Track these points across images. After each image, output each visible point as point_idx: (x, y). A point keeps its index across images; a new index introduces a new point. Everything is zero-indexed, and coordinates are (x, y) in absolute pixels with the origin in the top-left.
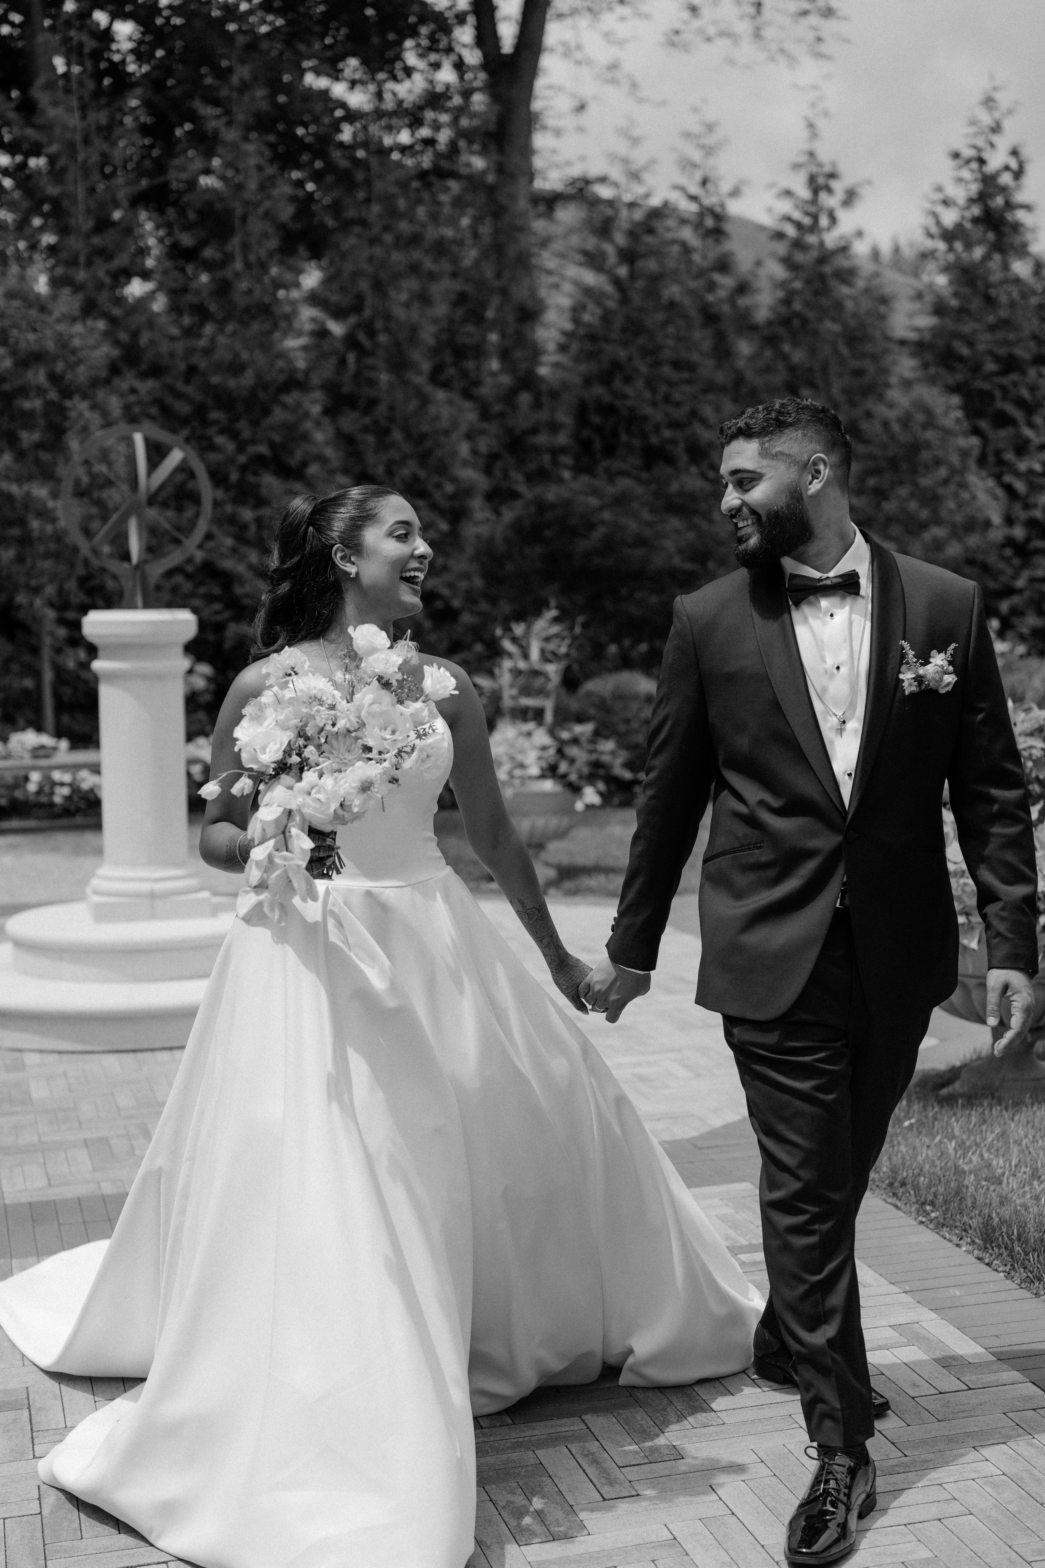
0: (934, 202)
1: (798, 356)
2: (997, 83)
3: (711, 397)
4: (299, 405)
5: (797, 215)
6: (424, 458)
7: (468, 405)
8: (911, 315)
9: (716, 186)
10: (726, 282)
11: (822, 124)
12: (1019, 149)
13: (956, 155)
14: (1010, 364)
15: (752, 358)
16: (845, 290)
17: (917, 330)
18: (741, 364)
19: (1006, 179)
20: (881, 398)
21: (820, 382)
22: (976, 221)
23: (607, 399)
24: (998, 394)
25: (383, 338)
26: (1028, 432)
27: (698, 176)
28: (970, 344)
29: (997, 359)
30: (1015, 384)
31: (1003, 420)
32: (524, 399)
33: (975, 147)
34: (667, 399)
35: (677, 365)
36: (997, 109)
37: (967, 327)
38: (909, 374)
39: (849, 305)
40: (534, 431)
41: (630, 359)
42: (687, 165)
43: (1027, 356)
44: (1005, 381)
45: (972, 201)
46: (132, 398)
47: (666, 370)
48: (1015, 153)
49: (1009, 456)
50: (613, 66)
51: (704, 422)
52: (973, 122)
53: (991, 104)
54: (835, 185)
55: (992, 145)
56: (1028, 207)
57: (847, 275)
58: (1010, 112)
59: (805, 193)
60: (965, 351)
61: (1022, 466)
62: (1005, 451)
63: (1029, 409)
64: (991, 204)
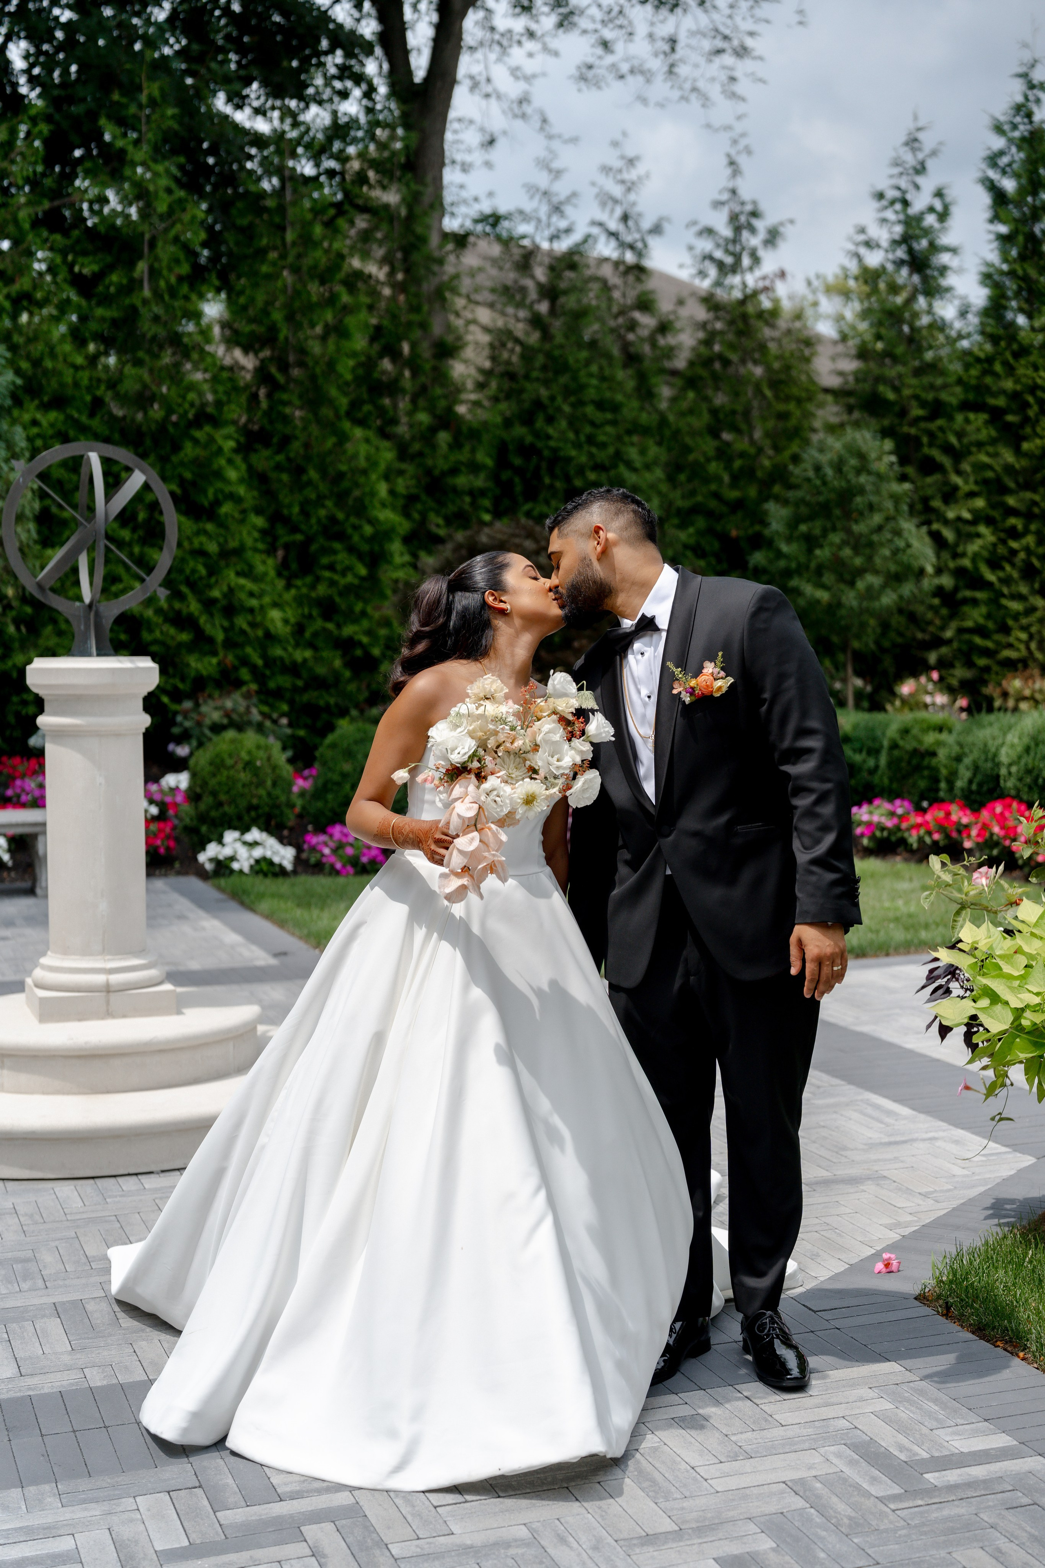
0: (857, 244)
1: (720, 399)
2: (920, 124)
3: (635, 439)
4: (211, 440)
5: (719, 254)
6: (341, 498)
7: (386, 444)
8: (833, 359)
9: (637, 223)
10: (646, 321)
11: (743, 161)
12: (945, 191)
13: (880, 196)
14: (937, 409)
15: (674, 400)
16: (767, 332)
17: (841, 374)
18: (663, 405)
19: (930, 220)
20: (807, 442)
21: (743, 427)
22: (899, 263)
23: (529, 439)
24: (925, 440)
25: (296, 372)
26: (957, 480)
27: (618, 212)
28: (896, 389)
29: (923, 404)
30: (941, 429)
31: (929, 467)
32: (443, 437)
33: (899, 188)
34: (591, 440)
35: (600, 405)
36: (920, 149)
37: (892, 371)
38: (834, 420)
39: (772, 346)
40: (454, 471)
41: (552, 398)
42: (607, 200)
43: (954, 401)
44: (933, 426)
45: (895, 243)
46: (35, 430)
47: (590, 410)
48: (939, 194)
49: (937, 503)
50: (523, 100)
51: (629, 465)
52: (896, 163)
53: (916, 145)
54: (760, 225)
55: (917, 187)
56: (953, 250)
57: (771, 316)
58: (934, 153)
59: (726, 232)
60: (891, 396)
61: (951, 515)
62: (932, 497)
63: (957, 455)
64: (916, 246)
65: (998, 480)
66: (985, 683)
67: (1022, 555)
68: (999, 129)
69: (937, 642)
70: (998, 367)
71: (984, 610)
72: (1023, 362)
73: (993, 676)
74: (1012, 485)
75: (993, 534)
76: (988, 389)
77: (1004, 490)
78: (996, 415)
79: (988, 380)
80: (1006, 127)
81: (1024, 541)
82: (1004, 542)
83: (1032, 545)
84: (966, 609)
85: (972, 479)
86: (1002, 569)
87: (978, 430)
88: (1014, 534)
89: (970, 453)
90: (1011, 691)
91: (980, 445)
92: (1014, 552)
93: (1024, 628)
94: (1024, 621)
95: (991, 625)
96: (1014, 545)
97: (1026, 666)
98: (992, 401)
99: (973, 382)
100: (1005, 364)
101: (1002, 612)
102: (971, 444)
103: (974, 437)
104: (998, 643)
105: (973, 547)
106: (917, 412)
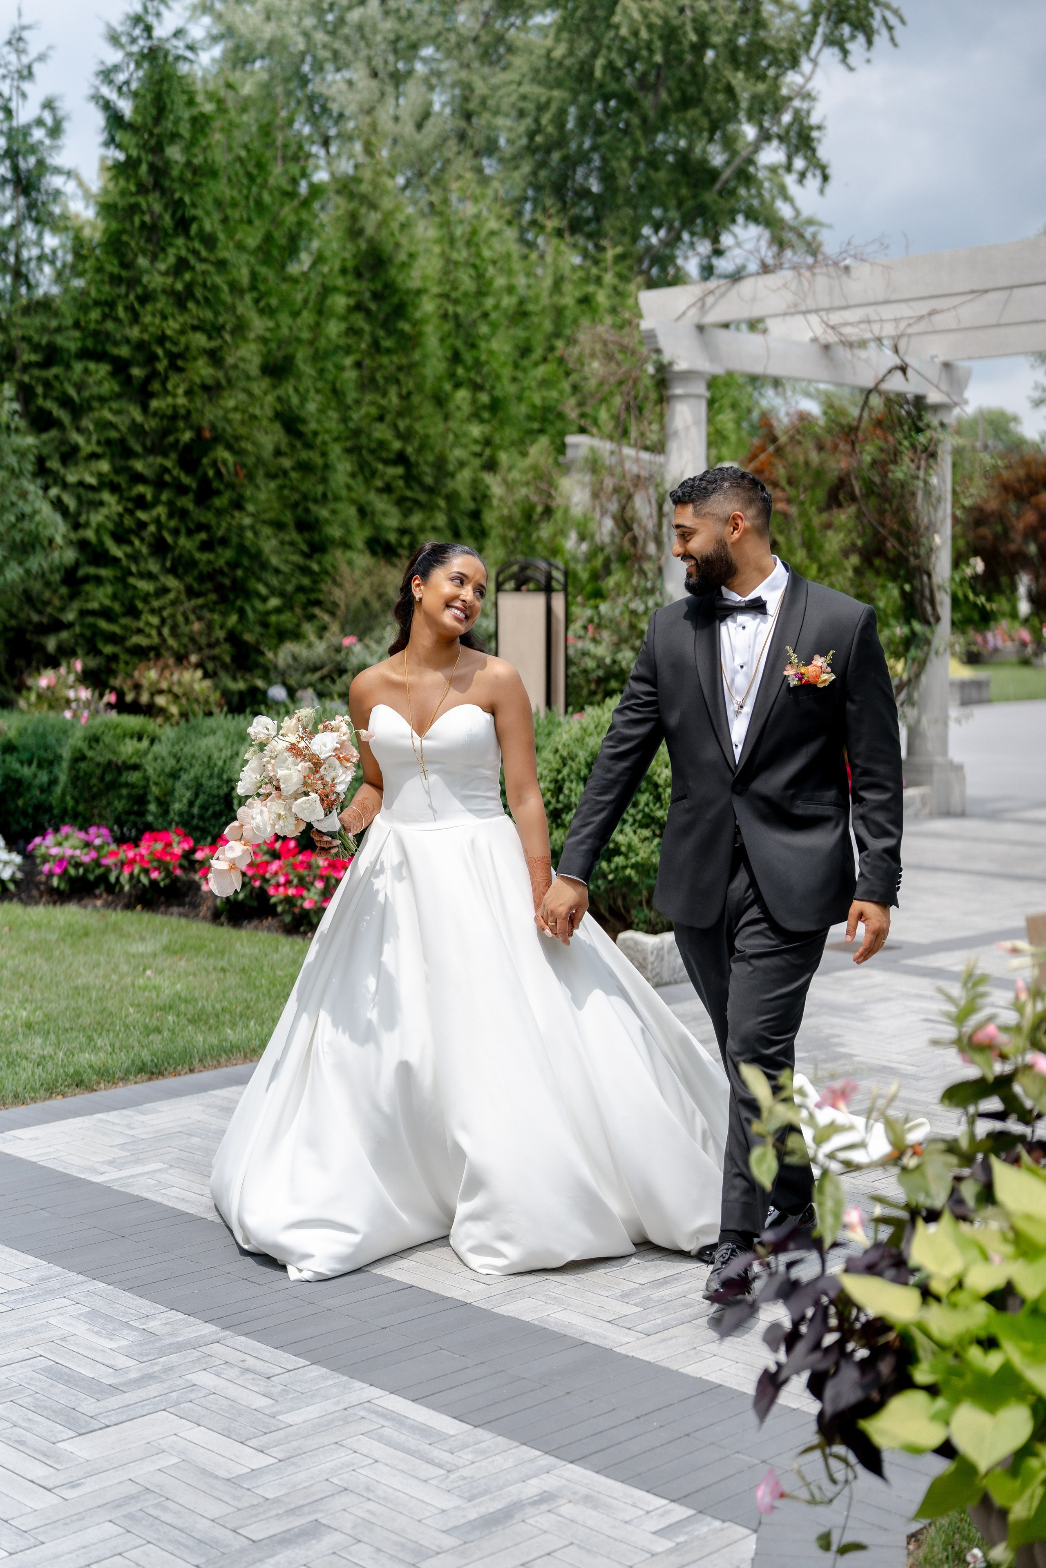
12: (57, 104)
14: (51, 355)
19: (38, 134)
24: (40, 390)
26: (79, 439)
29: (36, 348)
30: (56, 377)
43: (70, 347)
48: (49, 105)
49: (54, 464)
53: (21, 45)
55: (24, 96)
58: (41, 58)
61: (71, 478)
62: (49, 457)
63: (77, 410)
64: (22, 164)
65: (122, 441)
66: (112, 673)
67: (152, 528)
68: (114, 39)
69: (57, 626)
70: (121, 312)
71: (109, 589)
72: (149, 308)
73: (122, 666)
74: (138, 448)
75: (119, 502)
76: (108, 336)
77: (128, 453)
78: (120, 368)
79: (110, 325)
80: (124, 39)
81: (154, 513)
82: (131, 512)
83: (163, 518)
84: (89, 587)
85: (94, 438)
86: (131, 543)
87: (100, 383)
88: (141, 502)
89: (91, 408)
90: (145, 683)
91: (102, 400)
92: (142, 525)
93: (153, 611)
94: (156, 604)
95: (117, 607)
96: (142, 516)
97: (158, 656)
98: (116, 351)
99: (92, 326)
100: (130, 309)
101: (130, 593)
102: (92, 397)
103: (95, 390)
104: (125, 627)
105: (97, 518)
106: (27, 356)
